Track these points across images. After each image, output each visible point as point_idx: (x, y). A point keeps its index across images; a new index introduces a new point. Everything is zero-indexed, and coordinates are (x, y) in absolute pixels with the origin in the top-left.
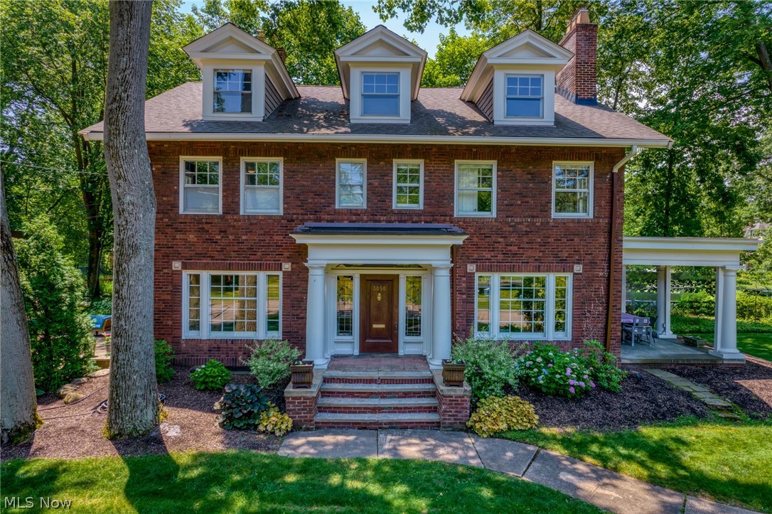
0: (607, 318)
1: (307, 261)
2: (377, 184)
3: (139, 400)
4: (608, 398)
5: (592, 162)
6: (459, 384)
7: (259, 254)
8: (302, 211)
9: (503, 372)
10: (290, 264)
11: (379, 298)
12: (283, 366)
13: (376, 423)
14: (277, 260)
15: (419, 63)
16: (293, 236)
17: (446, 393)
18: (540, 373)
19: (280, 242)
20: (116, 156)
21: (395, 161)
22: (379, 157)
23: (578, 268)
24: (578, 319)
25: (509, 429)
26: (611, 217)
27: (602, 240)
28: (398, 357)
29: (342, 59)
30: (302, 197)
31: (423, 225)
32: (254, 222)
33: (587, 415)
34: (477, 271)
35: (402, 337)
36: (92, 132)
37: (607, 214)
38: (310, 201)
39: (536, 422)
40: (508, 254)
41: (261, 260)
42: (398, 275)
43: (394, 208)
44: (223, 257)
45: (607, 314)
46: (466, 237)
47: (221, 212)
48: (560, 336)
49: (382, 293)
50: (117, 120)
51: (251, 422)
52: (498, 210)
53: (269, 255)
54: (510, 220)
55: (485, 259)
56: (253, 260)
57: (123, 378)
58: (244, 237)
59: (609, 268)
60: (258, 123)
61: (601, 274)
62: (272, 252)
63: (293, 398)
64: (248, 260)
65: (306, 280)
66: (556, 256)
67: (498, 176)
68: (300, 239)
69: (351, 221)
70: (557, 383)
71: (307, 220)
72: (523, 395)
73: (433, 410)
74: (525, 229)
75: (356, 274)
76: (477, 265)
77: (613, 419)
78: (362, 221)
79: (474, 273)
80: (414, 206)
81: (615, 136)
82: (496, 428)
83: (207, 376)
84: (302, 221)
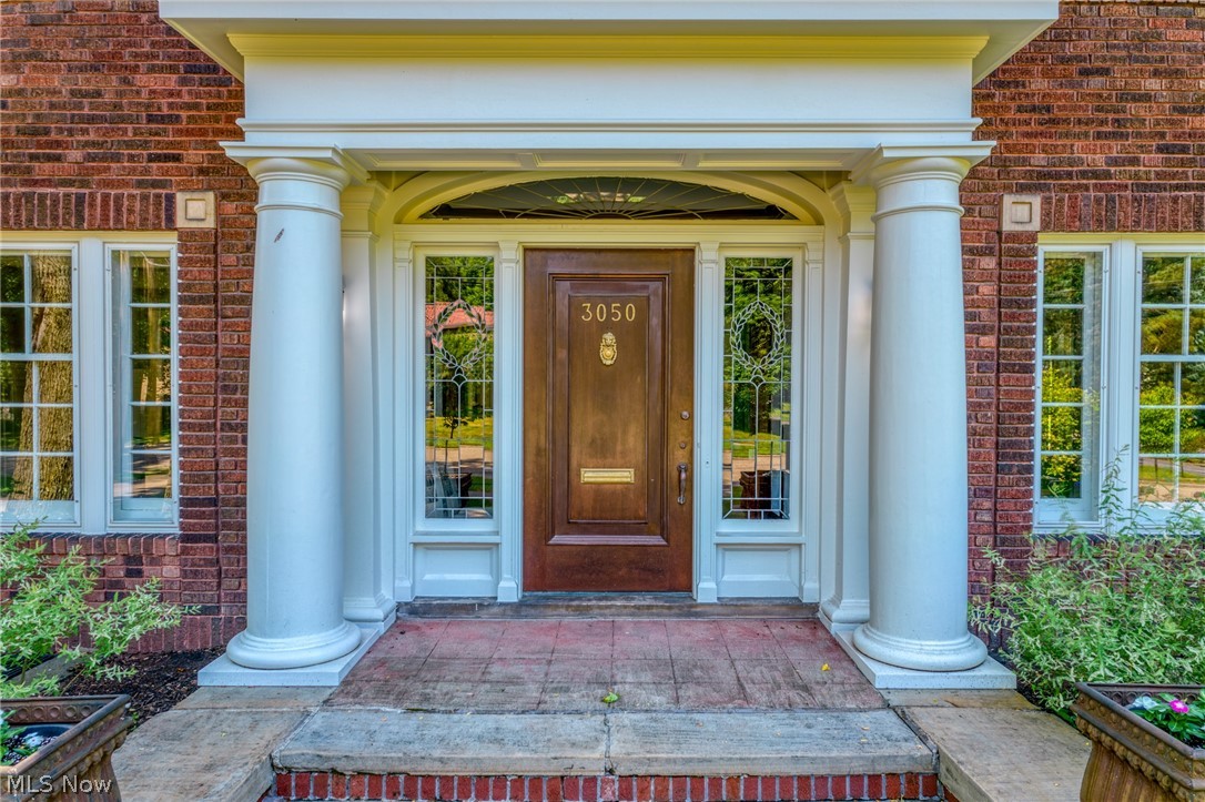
1: (238, 134)
10: (210, 196)
11: (608, 354)
14: (155, 184)
19: (164, 101)
28: (692, 611)
34: (1046, 226)
35: (711, 524)
40: (1184, 149)
41: (84, 184)
42: (689, 253)
49: (620, 330)
53: (117, 158)
55: (1084, 174)
56: (48, 183)
62: (129, 145)
64: (25, 183)
76: (1046, 201)
79: (1032, 237)
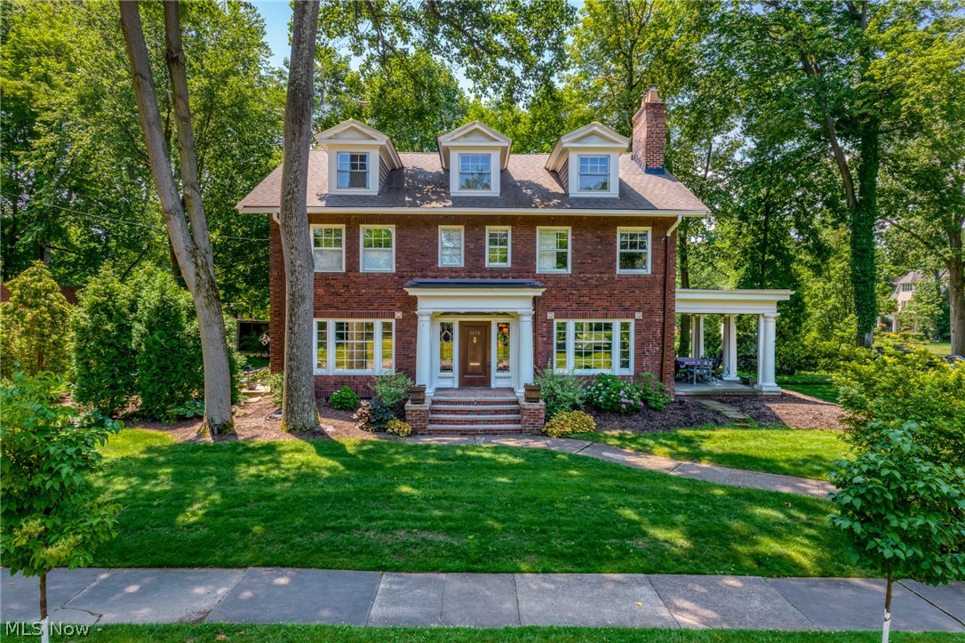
0: (663, 356)
1: (416, 310)
2: (472, 246)
3: (306, 406)
4: (653, 413)
5: (650, 228)
6: (536, 400)
7: (376, 304)
8: (411, 269)
9: (571, 394)
10: (402, 312)
11: (475, 341)
12: (401, 391)
13: (474, 430)
14: (391, 310)
15: (507, 147)
16: (407, 289)
17: (527, 407)
18: (600, 394)
19: (393, 295)
20: (289, 233)
21: (487, 227)
22: (474, 225)
23: (639, 315)
24: (639, 357)
25: (573, 432)
26: (665, 274)
27: (658, 292)
28: (490, 390)
29: (443, 144)
30: (411, 258)
31: (510, 280)
32: (371, 278)
33: (634, 424)
34: (555, 318)
35: (494, 373)
36: (245, 207)
37: (662, 270)
38: (418, 260)
39: (594, 428)
40: (581, 304)
41: (378, 310)
42: (490, 322)
43: (486, 266)
44: (346, 307)
45: (663, 353)
46: (544, 290)
47: (344, 270)
48: (625, 372)
49: (477, 336)
50: (291, 207)
51: (382, 426)
52: (573, 268)
53: (384, 305)
54: (582, 275)
55: (562, 308)
56: (371, 310)
57: (296, 389)
58: (363, 291)
59: (664, 315)
60: (374, 196)
61: (657, 320)
62: (386, 303)
63: (412, 411)
64: (367, 310)
65: (415, 327)
66: (620, 305)
67: (573, 240)
68: (412, 292)
69: (451, 278)
70: (612, 401)
71: (415, 277)
72: (587, 411)
73: (518, 422)
74: (595, 283)
75: (455, 322)
76: (555, 313)
77: (652, 426)
78: (461, 277)
79: (553, 320)
80: (503, 265)
81: (666, 207)
82: (563, 430)
83: (342, 398)
84: (411, 277)
